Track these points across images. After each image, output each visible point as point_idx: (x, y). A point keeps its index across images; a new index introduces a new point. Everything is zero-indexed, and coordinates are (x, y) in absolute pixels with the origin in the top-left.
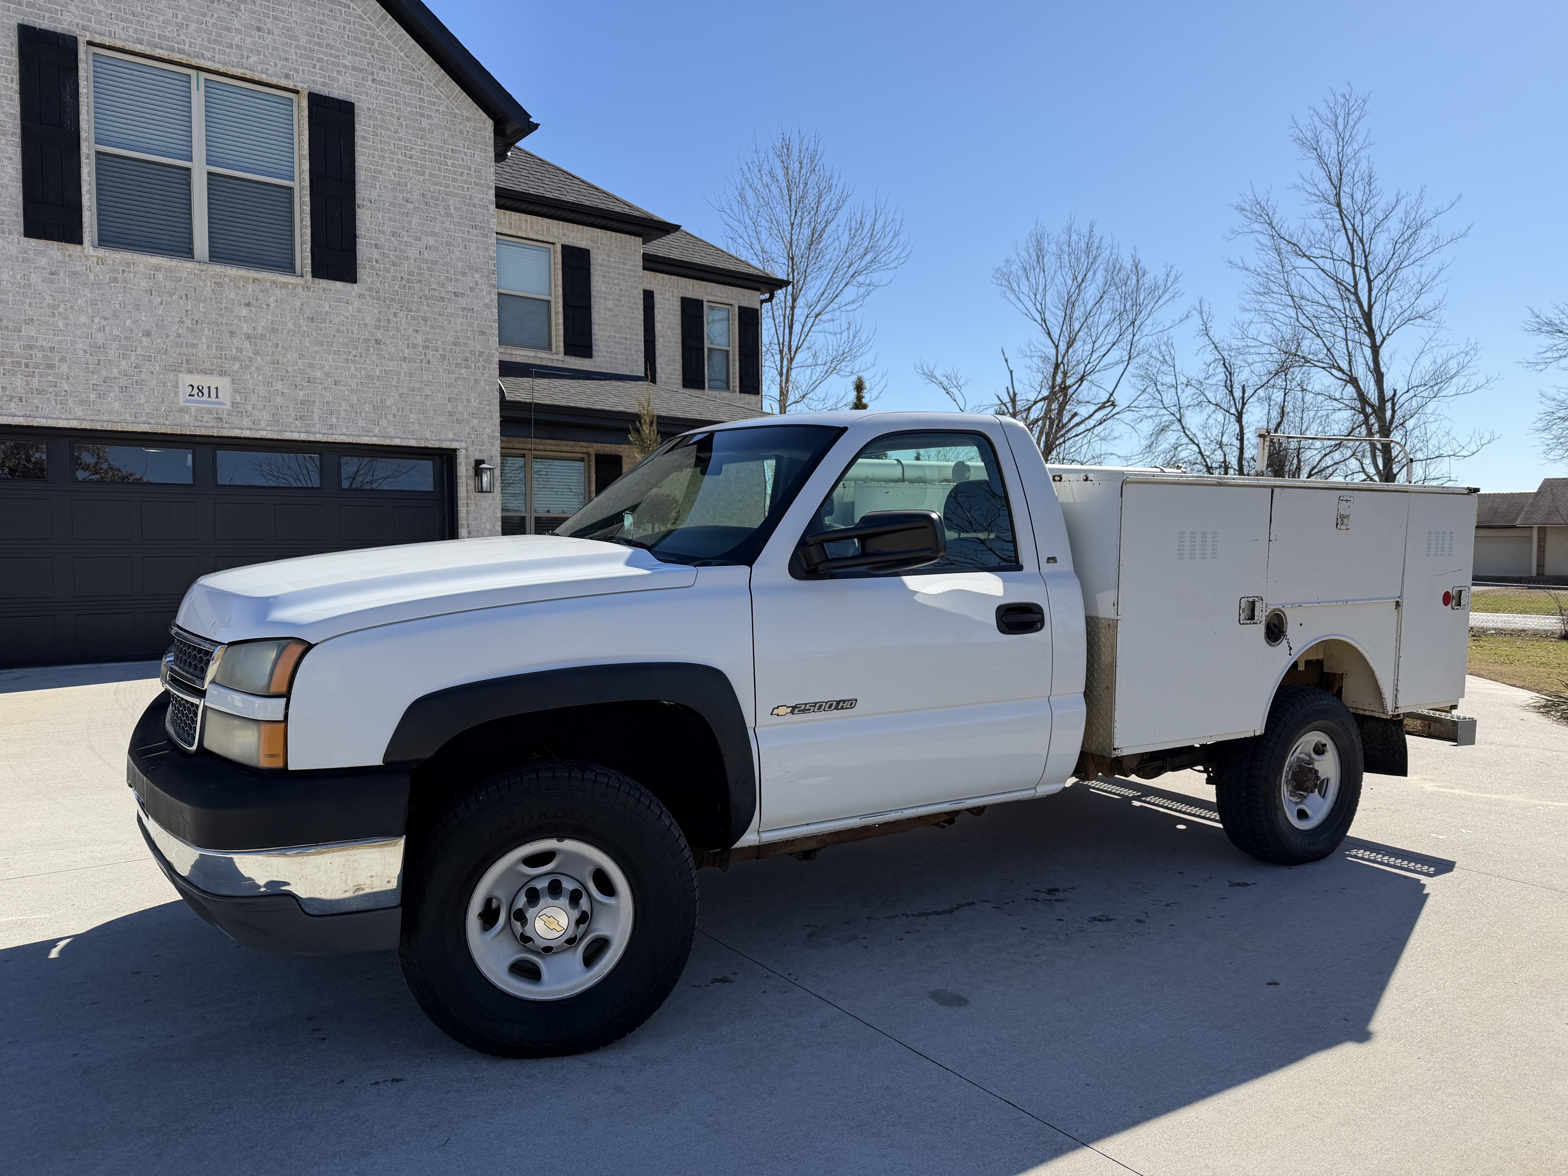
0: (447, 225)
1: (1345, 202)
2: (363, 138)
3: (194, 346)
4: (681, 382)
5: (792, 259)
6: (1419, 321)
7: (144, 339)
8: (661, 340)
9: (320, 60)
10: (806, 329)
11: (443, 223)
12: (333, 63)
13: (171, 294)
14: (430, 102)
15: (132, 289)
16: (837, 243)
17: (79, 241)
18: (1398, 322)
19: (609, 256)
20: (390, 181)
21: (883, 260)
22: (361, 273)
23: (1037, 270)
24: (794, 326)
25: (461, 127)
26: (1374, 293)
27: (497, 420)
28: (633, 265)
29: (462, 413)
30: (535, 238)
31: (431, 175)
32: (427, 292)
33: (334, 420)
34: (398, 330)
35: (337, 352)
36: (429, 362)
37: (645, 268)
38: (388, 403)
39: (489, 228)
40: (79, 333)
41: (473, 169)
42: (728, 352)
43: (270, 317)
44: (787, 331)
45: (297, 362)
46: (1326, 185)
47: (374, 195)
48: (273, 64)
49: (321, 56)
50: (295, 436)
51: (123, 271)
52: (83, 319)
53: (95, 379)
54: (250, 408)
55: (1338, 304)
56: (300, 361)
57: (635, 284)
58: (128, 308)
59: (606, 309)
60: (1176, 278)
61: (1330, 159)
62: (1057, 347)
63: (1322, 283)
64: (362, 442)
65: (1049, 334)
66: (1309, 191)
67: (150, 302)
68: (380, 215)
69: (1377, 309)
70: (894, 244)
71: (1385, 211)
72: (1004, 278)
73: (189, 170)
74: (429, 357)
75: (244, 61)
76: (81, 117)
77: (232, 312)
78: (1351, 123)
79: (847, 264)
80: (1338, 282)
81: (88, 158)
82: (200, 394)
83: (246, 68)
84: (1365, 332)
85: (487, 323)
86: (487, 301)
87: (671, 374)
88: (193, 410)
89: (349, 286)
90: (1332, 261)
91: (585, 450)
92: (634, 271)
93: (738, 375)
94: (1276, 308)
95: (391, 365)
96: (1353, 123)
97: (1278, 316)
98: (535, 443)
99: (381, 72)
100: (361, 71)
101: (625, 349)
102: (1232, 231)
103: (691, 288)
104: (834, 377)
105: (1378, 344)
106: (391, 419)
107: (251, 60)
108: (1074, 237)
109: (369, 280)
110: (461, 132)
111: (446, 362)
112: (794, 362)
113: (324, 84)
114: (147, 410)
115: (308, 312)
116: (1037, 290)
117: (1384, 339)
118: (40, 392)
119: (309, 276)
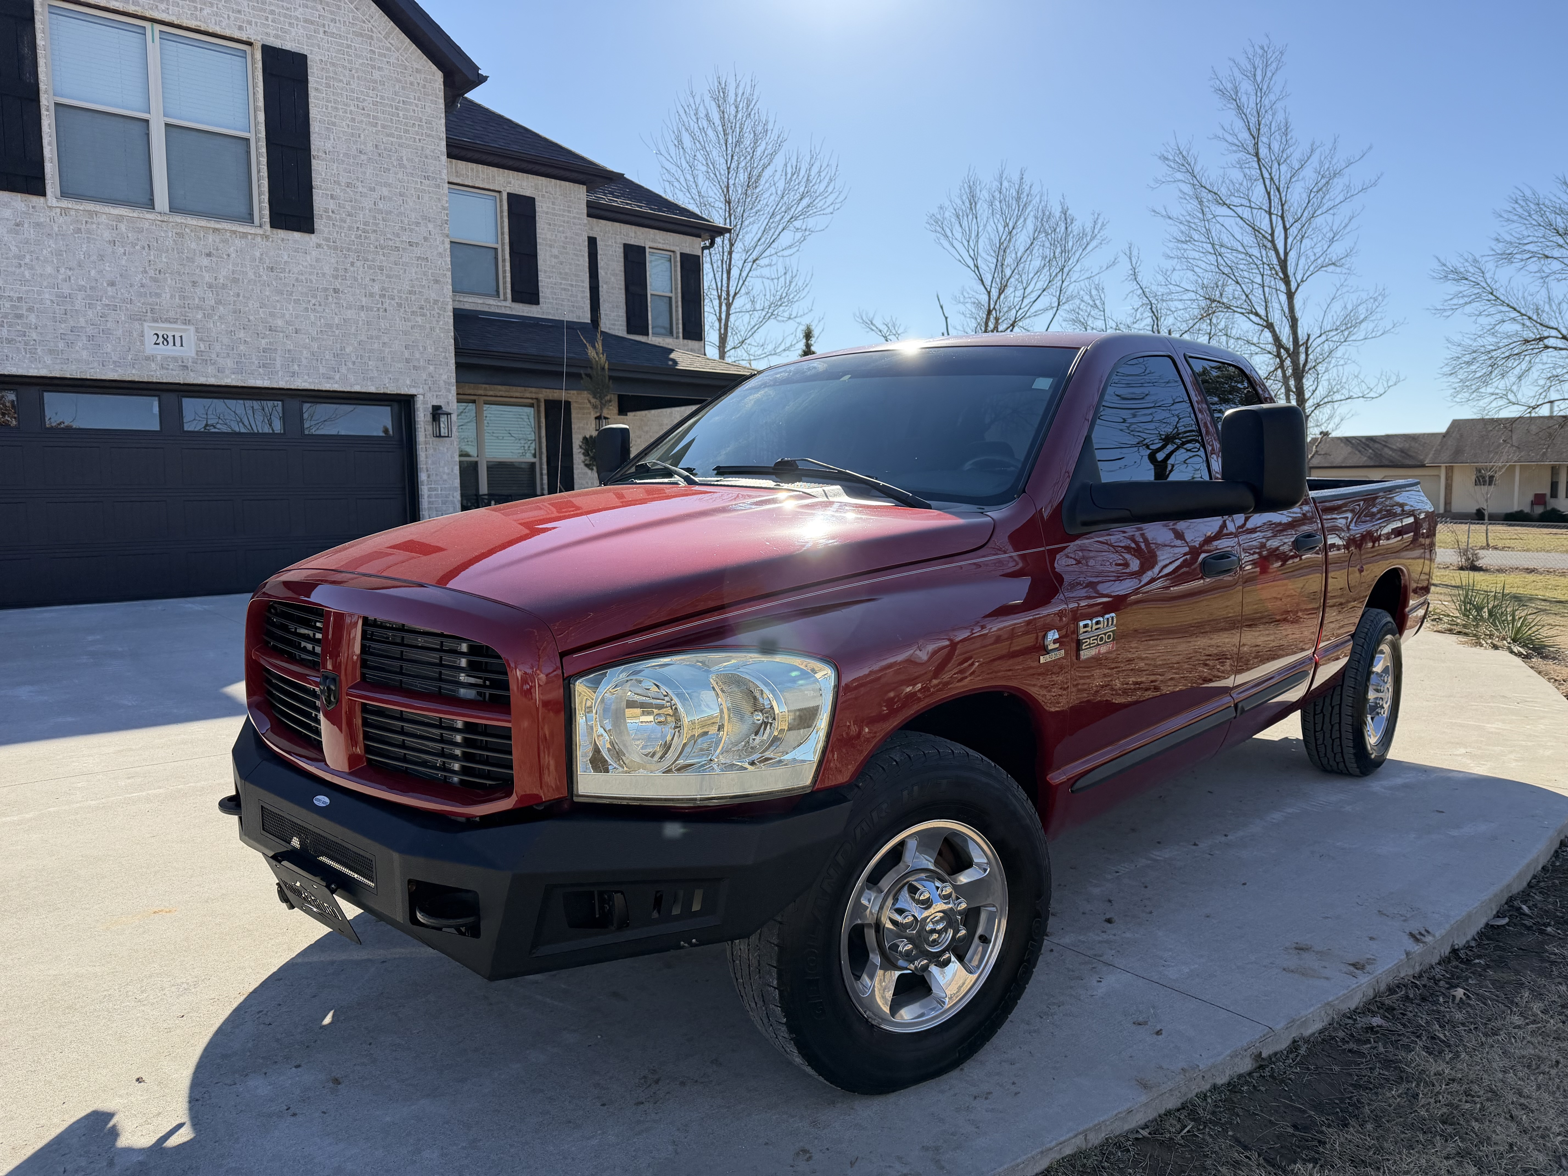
0: (400, 176)
1: (1263, 151)
2: (317, 89)
3: (158, 295)
4: (625, 328)
5: (729, 203)
6: (1331, 268)
7: (109, 289)
8: (605, 286)
9: (272, 12)
10: (744, 274)
11: (396, 173)
12: (285, 16)
13: (134, 245)
14: (380, 55)
15: (96, 240)
16: (773, 189)
17: (41, 192)
18: (1312, 268)
19: (553, 203)
20: (344, 132)
21: (819, 205)
22: (318, 224)
23: (970, 216)
24: (732, 272)
25: (412, 79)
26: (1289, 241)
27: (453, 367)
28: (577, 213)
29: (418, 360)
30: (481, 186)
31: (383, 127)
32: (382, 242)
33: (296, 367)
34: (356, 279)
35: (297, 301)
36: (386, 310)
37: (589, 215)
38: (347, 350)
39: (441, 179)
40: (45, 284)
41: (424, 121)
42: (670, 298)
43: (230, 267)
44: (725, 276)
45: (259, 311)
46: (1245, 135)
47: (329, 146)
48: (226, 16)
49: (273, 8)
50: (259, 383)
51: (86, 222)
52: (49, 270)
53: (63, 328)
54: (214, 356)
55: (1255, 252)
56: (261, 310)
57: (579, 232)
58: (92, 259)
59: (552, 256)
60: (1103, 225)
61: (1249, 110)
62: (989, 293)
63: (1240, 230)
64: (324, 389)
65: (982, 280)
66: (1230, 141)
67: (113, 253)
68: (335, 165)
69: (1292, 255)
70: (830, 189)
71: (1300, 161)
72: (938, 223)
73: (147, 121)
74: (386, 305)
75: (198, 13)
76: (40, 69)
77: (193, 262)
78: (1269, 74)
79: (783, 209)
80: (1256, 230)
81: (48, 110)
82: (165, 343)
83: (200, 21)
84: (1281, 279)
85: (441, 271)
86: (441, 250)
87: (615, 320)
88: (159, 358)
89: (306, 237)
90: (1249, 209)
91: (534, 396)
92: (579, 218)
93: (680, 321)
94: (1196, 255)
95: (350, 314)
96: (1271, 74)
97: (1200, 263)
98: (485, 389)
99: (332, 24)
100: (312, 23)
101: (571, 296)
102: (1156, 180)
103: (633, 235)
104: (772, 321)
105: (1293, 290)
106: (351, 366)
107: (205, 12)
108: (1005, 184)
109: (326, 230)
110: (412, 84)
111: (402, 310)
112: (733, 307)
113: (277, 36)
114: (115, 358)
115: (267, 262)
116: (970, 237)
117: (1298, 286)
118: (9, 341)
119: (268, 226)
